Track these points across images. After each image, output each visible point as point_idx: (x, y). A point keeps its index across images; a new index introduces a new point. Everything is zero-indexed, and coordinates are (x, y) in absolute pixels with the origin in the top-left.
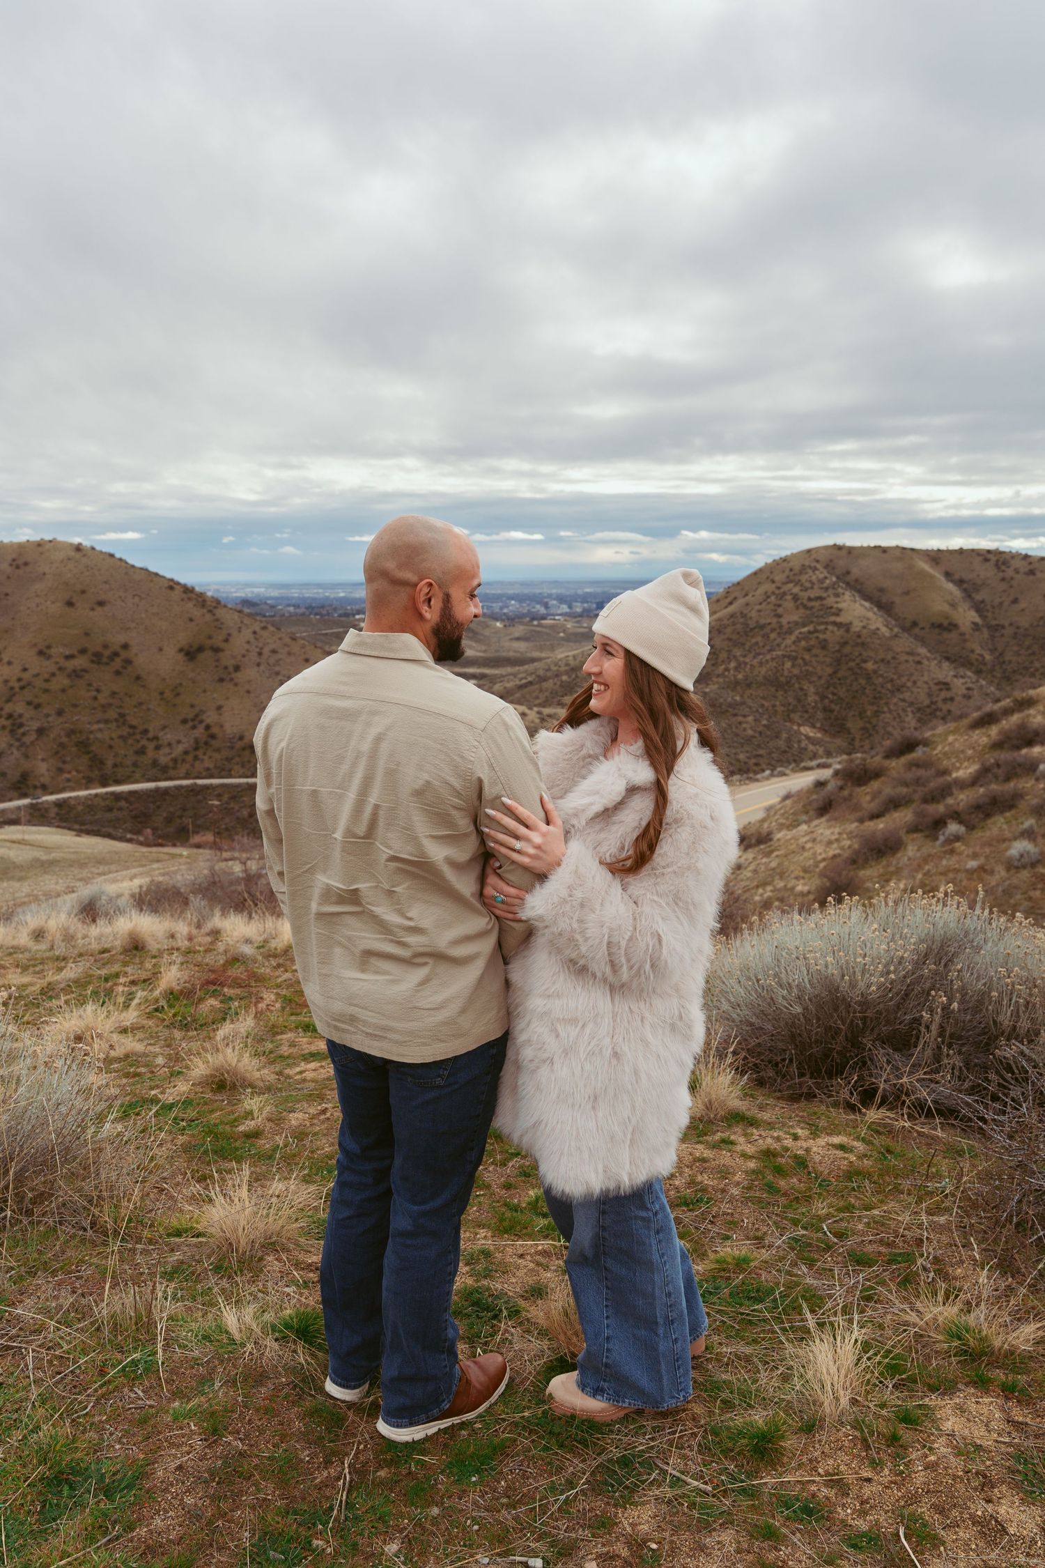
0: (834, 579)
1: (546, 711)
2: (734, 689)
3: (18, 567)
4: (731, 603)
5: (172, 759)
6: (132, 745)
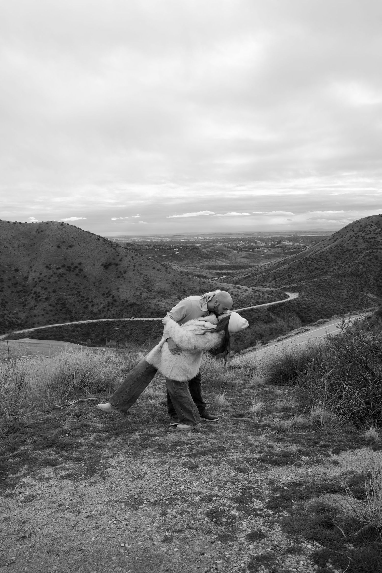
0: (380, 230)
1: (256, 288)
2: (338, 278)
3: (39, 233)
4: (335, 241)
5: (99, 310)
6: (83, 305)
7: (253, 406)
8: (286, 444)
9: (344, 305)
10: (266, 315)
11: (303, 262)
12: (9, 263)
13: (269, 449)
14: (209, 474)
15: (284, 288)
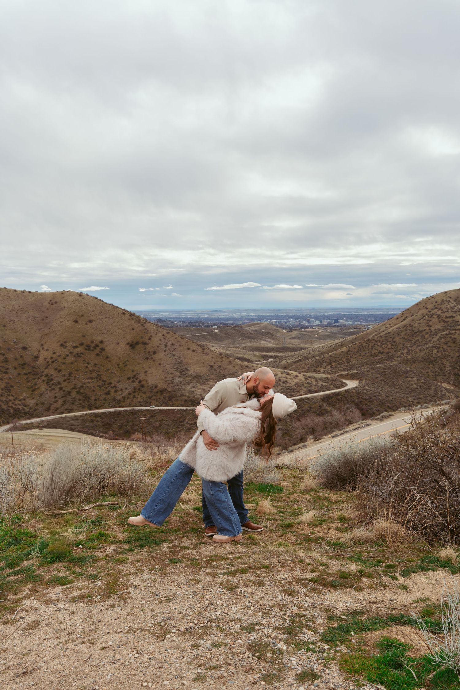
1: (308, 374)
2: (406, 364)
3: (52, 304)
4: (404, 320)
5: (123, 397)
6: (104, 390)
7: (304, 514)
8: (344, 563)
9: (413, 396)
10: (320, 406)
11: (364, 344)
12: (15, 340)
13: (323, 567)
14: (251, 597)
15: (341, 375)
